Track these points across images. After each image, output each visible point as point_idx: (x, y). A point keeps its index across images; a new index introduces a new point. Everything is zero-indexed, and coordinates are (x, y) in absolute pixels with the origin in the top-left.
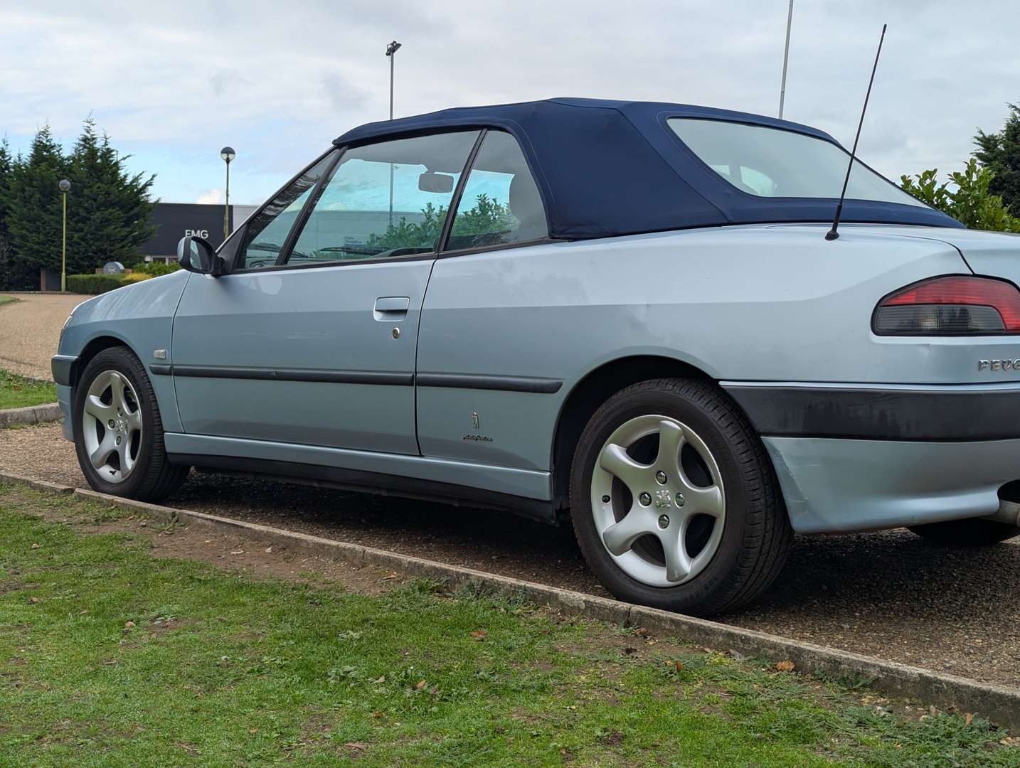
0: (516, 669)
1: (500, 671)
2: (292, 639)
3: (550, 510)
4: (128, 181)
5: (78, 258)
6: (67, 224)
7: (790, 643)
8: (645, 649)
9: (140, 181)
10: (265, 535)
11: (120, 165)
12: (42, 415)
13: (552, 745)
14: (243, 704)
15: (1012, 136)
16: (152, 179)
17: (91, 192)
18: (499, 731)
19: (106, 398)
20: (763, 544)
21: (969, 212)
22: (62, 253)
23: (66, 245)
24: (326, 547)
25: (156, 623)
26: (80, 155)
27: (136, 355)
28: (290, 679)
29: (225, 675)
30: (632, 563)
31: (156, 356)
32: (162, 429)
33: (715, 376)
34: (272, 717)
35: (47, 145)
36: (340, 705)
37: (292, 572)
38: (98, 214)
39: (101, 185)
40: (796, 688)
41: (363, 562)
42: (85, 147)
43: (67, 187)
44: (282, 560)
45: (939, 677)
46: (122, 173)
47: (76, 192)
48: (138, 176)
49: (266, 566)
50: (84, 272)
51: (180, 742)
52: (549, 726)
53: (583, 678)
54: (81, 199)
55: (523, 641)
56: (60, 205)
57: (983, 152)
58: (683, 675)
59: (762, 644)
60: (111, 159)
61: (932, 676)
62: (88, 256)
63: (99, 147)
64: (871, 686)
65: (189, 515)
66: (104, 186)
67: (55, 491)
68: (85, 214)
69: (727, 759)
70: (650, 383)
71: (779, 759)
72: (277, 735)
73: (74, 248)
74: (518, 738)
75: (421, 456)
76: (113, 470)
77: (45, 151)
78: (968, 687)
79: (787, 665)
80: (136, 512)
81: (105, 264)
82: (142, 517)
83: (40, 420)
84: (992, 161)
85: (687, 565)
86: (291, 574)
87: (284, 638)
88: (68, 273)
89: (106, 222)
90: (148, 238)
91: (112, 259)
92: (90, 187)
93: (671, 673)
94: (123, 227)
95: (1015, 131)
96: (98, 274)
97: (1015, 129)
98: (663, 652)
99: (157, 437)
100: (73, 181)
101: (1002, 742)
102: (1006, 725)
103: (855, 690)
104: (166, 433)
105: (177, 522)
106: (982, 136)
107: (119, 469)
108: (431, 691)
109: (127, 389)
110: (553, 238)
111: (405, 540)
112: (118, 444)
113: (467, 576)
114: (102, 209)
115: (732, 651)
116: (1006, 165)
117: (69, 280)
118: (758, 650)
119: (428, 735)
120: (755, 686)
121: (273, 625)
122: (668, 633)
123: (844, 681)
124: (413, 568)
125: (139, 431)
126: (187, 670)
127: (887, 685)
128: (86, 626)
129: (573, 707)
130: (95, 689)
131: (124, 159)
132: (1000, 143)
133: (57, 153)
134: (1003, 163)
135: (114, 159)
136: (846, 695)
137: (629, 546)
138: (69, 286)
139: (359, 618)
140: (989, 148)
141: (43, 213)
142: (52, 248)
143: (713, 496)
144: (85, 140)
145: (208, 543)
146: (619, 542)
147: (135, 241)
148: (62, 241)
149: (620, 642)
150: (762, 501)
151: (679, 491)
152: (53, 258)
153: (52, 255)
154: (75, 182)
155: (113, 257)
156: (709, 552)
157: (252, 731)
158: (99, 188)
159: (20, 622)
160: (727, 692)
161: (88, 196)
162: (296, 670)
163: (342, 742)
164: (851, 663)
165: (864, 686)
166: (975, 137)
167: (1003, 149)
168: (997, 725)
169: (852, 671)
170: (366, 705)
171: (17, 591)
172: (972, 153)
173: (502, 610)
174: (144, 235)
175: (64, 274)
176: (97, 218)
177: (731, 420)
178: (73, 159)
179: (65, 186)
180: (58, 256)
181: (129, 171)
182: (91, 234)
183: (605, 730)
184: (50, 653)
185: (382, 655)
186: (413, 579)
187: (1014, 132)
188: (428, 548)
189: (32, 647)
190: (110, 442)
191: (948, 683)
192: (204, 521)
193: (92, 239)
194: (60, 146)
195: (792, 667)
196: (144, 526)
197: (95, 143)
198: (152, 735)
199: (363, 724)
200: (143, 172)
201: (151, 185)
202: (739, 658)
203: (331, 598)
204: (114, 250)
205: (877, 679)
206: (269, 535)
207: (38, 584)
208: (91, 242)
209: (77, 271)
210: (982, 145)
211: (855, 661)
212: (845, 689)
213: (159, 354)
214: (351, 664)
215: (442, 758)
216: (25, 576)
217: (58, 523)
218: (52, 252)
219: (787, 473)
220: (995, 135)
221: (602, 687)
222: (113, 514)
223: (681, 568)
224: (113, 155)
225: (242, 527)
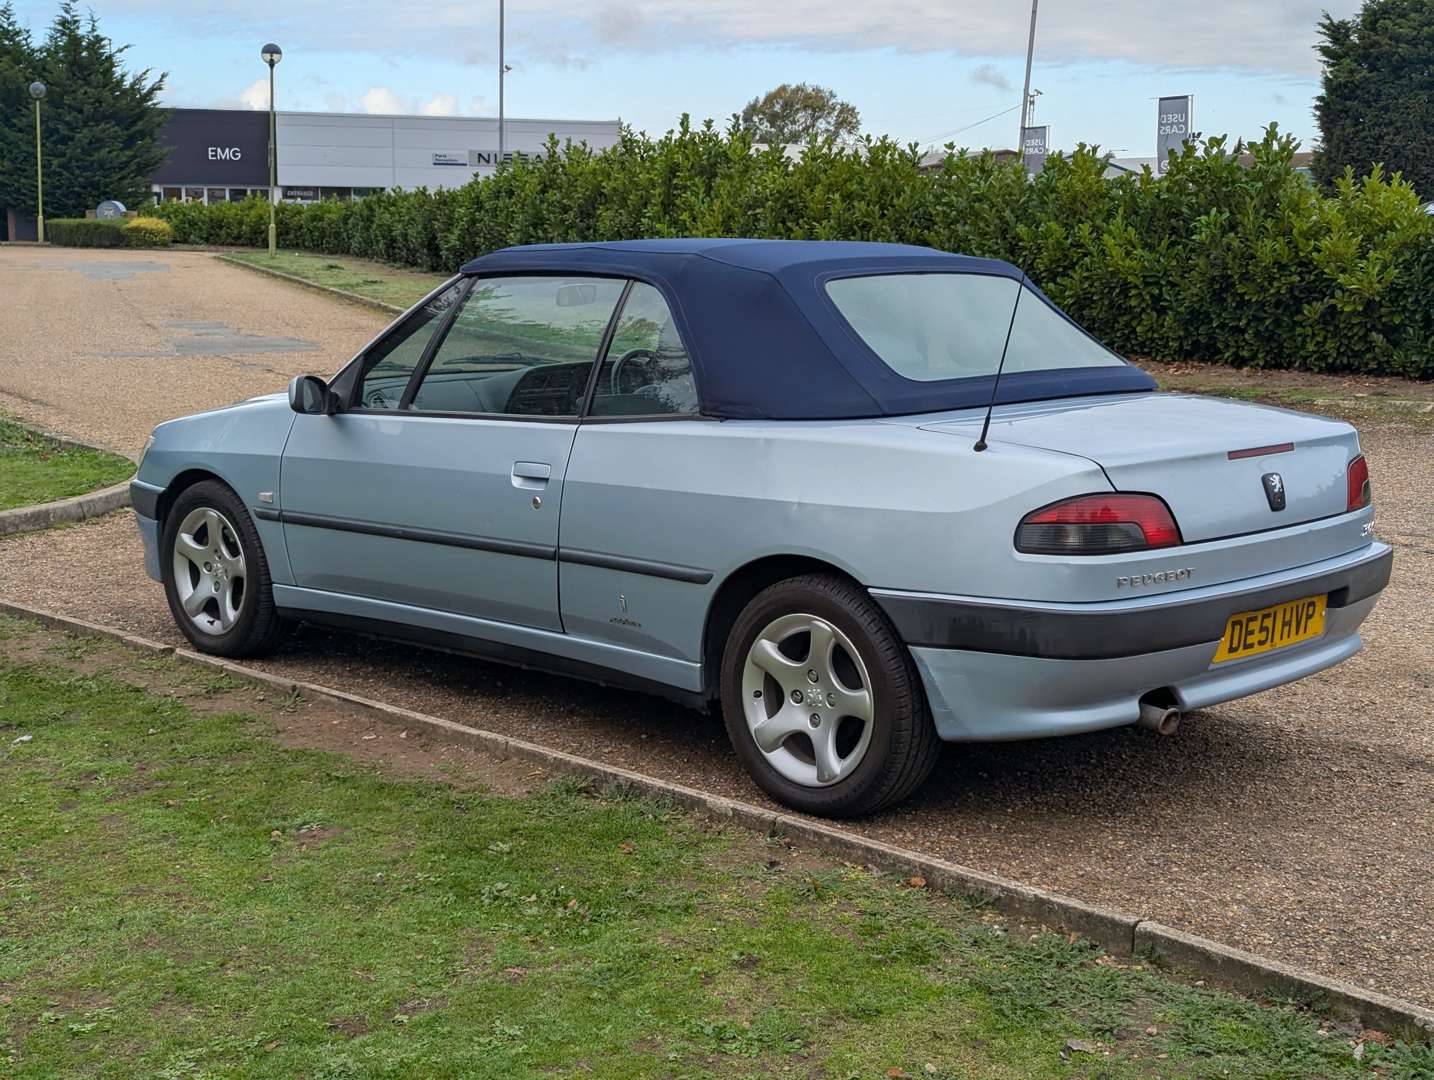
0: (661, 886)
1: (648, 889)
2: (443, 852)
3: (700, 702)
4: (127, 84)
5: (62, 195)
6: (43, 145)
7: (922, 860)
8: (788, 861)
9: (143, 83)
10: (398, 718)
11: (115, 59)
12: (90, 507)
13: (692, 969)
14: (406, 927)
15: (1370, 23)
16: (161, 81)
17: (74, 99)
18: (644, 956)
19: (201, 536)
20: (910, 749)
21: (1267, 194)
22: (37, 187)
23: (43, 175)
24: (466, 736)
25: (302, 831)
26: (56, 46)
27: (236, 493)
28: (446, 899)
29: (382, 894)
30: (783, 761)
31: (262, 499)
32: (270, 579)
33: (864, 583)
34: (435, 942)
35: (8, 31)
36: (497, 928)
37: (432, 765)
38: (85, 131)
39: (88, 90)
40: (924, 906)
41: (506, 754)
42: (63, 34)
43: (41, 93)
44: (418, 748)
45: (1052, 899)
46: (118, 71)
47: (53, 100)
48: (141, 76)
49: (403, 757)
50: (70, 216)
51: (354, 969)
52: (690, 949)
53: (725, 896)
54: (60, 110)
55: (670, 854)
56: (30, 119)
57: (1330, 45)
58: (819, 893)
59: (898, 859)
60: (102, 51)
61: (1045, 897)
62: (73, 192)
63: (84, 33)
64: (993, 904)
65: (312, 690)
66: (93, 90)
67: (152, 651)
68: (66, 132)
69: (847, 983)
70: (801, 581)
71: (894, 981)
72: (441, 961)
73: (54, 180)
74: (662, 962)
75: (564, 633)
76: (212, 620)
77: (8, 39)
78: (1075, 908)
79: (918, 881)
80: (250, 683)
81: (99, 203)
82: (258, 689)
83: (88, 516)
84: (1341, 57)
85: (837, 766)
86: (432, 766)
87: (435, 852)
88: (47, 216)
89: (96, 143)
90: (158, 166)
91: (109, 197)
92: (73, 92)
93: (809, 891)
94: (122, 150)
95: (1375, 15)
96: (90, 218)
97: (1375, 13)
98: (802, 865)
99: (263, 588)
100: (48, 83)
101: (1097, 961)
102: (1106, 944)
103: (978, 908)
104: (275, 585)
105: (298, 696)
106: (1329, 22)
107: (219, 619)
108: (581, 911)
109: (225, 527)
110: (704, 415)
111: (547, 713)
112: (216, 590)
113: (615, 776)
114: (91, 123)
115: (870, 866)
116: (1360, 64)
117: (48, 227)
118: (894, 865)
119: (580, 959)
120: (887, 904)
121: (422, 836)
122: (811, 845)
123: (970, 898)
124: (559, 764)
125: (242, 579)
126: (344, 889)
127: (1006, 904)
128: (231, 835)
129: (714, 929)
130: (260, 911)
131: (121, 51)
132: (1355, 32)
133: (24, 42)
134: (1356, 61)
135: (107, 51)
136: (969, 913)
137: (780, 743)
138: (50, 235)
139: (507, 827)
140: (1338, 40)
141: (6, 129)
142: (23, 180)
143: (862, 699)
144: (64, 23)
145: (336, 725)
146: (770, 738)
147: (141, 170)
148: (37, 171)
149: (764, 854)
150: (910, 707)
151: (830, 693)
152: (24, 195)
153: (23, 191)
154: (51, 84)
155: (109, 193)
156: (859, 754)
157: (419, 957)
158: (86, 92)
159: (164, 831)
160: (860, 911)
161: (69, 106)
162: (451, 888)
163: (503, 968)
164: (977, 882)
165: (987, 904)
166: (1320, 24)
167: (1357, 41)
168: (1098, 944)
169: (977, 889)
170: (521, 928)
171: (149, 791)
172: (1314, 47)
173: (651, 816)
174: (153, 161)
175: (40, 217)
176: (85, 137)
177: (880, 625)
178: (48, 50)
179: (38, 92)
180: (30, 191)
181: (128, 68)
182: (77, 161)
183: (742, 954)
184: (205, 868)
185: (533, 870)
186: (559, 776)
187: (1373, 17)
188: (572, 723)
189: (185, 862)
190: (207, 588)
191: (1059, 904)
192: (329, 698)
193: (78, 167)
194: (28, 32)
195: (924, 884)
196: (261, 701)
197: (78, 28)
198: (326, 961)
199: (521, 948)
200: (147, 71)
201: (160, 89)
202: (876, 873)
203: (477, 802)
204: (112, 183)
205: (999, 899)
206: (402, 719)
207: (169, 782)
208: (77, 172)
209: (59, 212)
210: (1328, 35)
211: (979, 880)
212: (969, 907)
213: (266, 497)
214: (504, 880)
215: (593, 984)
216: (154, 771)
217: (166, 696)
218: (24, 185)
219: (932, 682)
220: (1347, 20)
221: (742, 906)
222: (224, 683)
223: (831, 769)
224: (104, 46)
225: (373, 708)
